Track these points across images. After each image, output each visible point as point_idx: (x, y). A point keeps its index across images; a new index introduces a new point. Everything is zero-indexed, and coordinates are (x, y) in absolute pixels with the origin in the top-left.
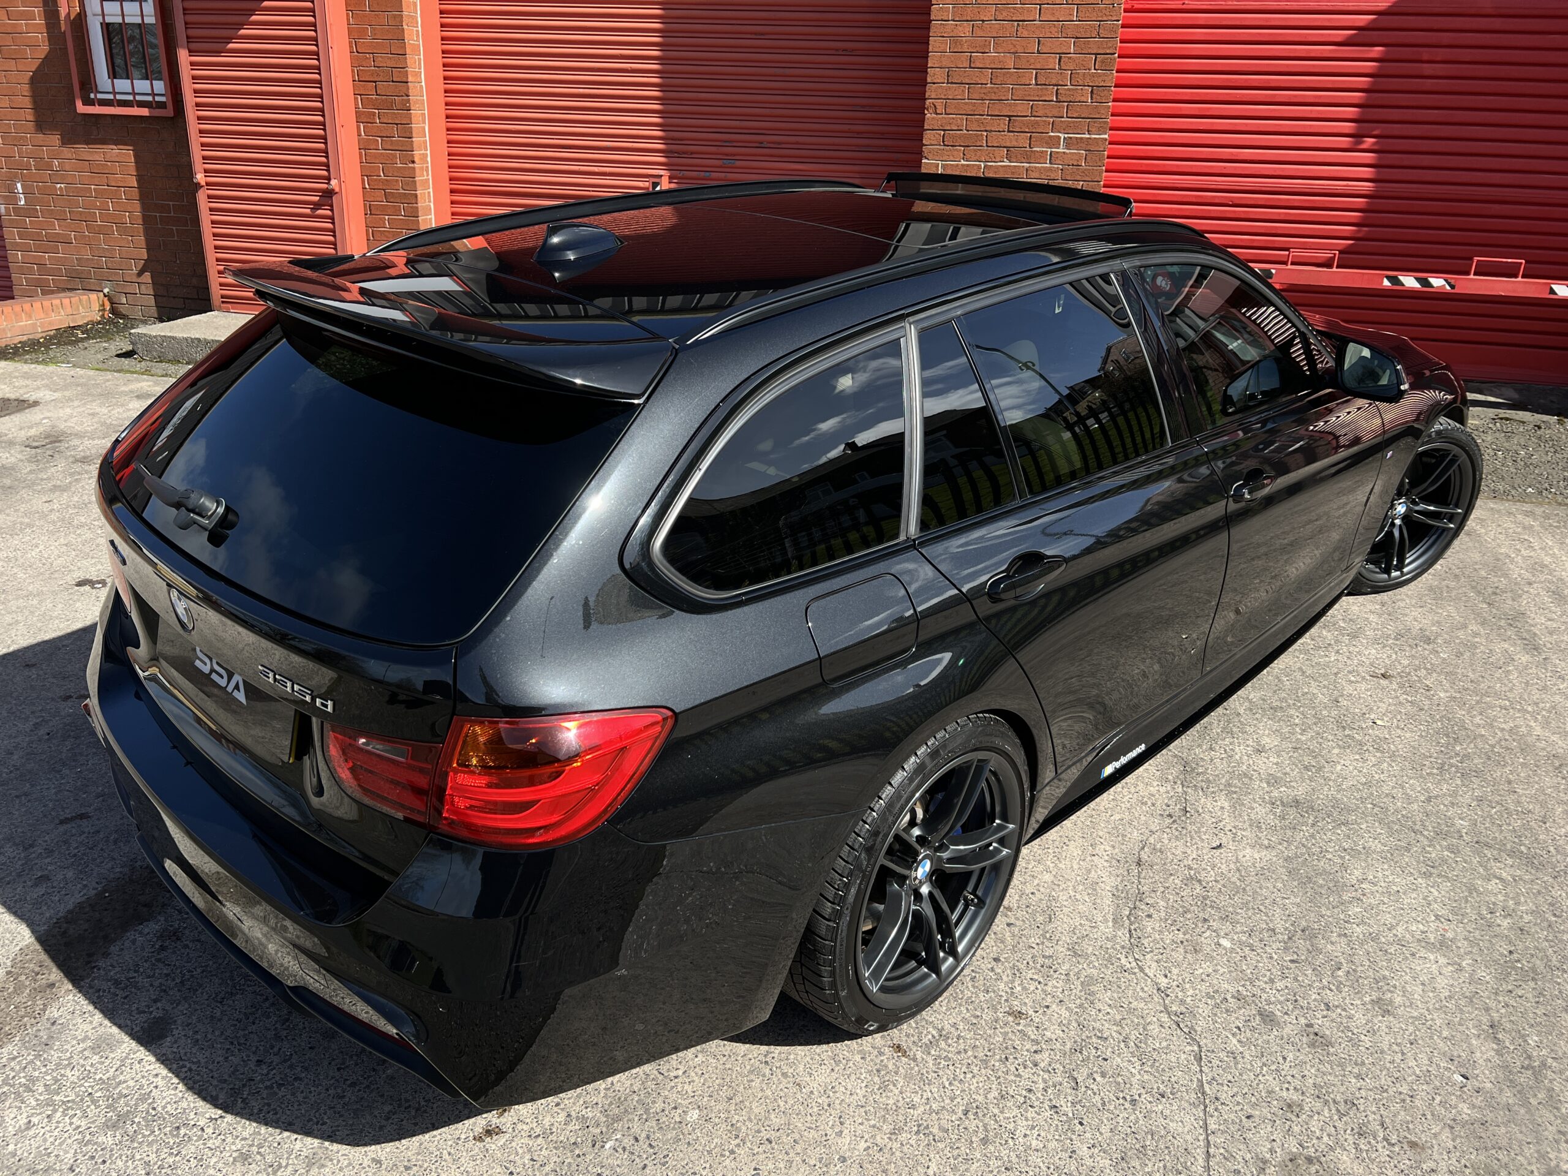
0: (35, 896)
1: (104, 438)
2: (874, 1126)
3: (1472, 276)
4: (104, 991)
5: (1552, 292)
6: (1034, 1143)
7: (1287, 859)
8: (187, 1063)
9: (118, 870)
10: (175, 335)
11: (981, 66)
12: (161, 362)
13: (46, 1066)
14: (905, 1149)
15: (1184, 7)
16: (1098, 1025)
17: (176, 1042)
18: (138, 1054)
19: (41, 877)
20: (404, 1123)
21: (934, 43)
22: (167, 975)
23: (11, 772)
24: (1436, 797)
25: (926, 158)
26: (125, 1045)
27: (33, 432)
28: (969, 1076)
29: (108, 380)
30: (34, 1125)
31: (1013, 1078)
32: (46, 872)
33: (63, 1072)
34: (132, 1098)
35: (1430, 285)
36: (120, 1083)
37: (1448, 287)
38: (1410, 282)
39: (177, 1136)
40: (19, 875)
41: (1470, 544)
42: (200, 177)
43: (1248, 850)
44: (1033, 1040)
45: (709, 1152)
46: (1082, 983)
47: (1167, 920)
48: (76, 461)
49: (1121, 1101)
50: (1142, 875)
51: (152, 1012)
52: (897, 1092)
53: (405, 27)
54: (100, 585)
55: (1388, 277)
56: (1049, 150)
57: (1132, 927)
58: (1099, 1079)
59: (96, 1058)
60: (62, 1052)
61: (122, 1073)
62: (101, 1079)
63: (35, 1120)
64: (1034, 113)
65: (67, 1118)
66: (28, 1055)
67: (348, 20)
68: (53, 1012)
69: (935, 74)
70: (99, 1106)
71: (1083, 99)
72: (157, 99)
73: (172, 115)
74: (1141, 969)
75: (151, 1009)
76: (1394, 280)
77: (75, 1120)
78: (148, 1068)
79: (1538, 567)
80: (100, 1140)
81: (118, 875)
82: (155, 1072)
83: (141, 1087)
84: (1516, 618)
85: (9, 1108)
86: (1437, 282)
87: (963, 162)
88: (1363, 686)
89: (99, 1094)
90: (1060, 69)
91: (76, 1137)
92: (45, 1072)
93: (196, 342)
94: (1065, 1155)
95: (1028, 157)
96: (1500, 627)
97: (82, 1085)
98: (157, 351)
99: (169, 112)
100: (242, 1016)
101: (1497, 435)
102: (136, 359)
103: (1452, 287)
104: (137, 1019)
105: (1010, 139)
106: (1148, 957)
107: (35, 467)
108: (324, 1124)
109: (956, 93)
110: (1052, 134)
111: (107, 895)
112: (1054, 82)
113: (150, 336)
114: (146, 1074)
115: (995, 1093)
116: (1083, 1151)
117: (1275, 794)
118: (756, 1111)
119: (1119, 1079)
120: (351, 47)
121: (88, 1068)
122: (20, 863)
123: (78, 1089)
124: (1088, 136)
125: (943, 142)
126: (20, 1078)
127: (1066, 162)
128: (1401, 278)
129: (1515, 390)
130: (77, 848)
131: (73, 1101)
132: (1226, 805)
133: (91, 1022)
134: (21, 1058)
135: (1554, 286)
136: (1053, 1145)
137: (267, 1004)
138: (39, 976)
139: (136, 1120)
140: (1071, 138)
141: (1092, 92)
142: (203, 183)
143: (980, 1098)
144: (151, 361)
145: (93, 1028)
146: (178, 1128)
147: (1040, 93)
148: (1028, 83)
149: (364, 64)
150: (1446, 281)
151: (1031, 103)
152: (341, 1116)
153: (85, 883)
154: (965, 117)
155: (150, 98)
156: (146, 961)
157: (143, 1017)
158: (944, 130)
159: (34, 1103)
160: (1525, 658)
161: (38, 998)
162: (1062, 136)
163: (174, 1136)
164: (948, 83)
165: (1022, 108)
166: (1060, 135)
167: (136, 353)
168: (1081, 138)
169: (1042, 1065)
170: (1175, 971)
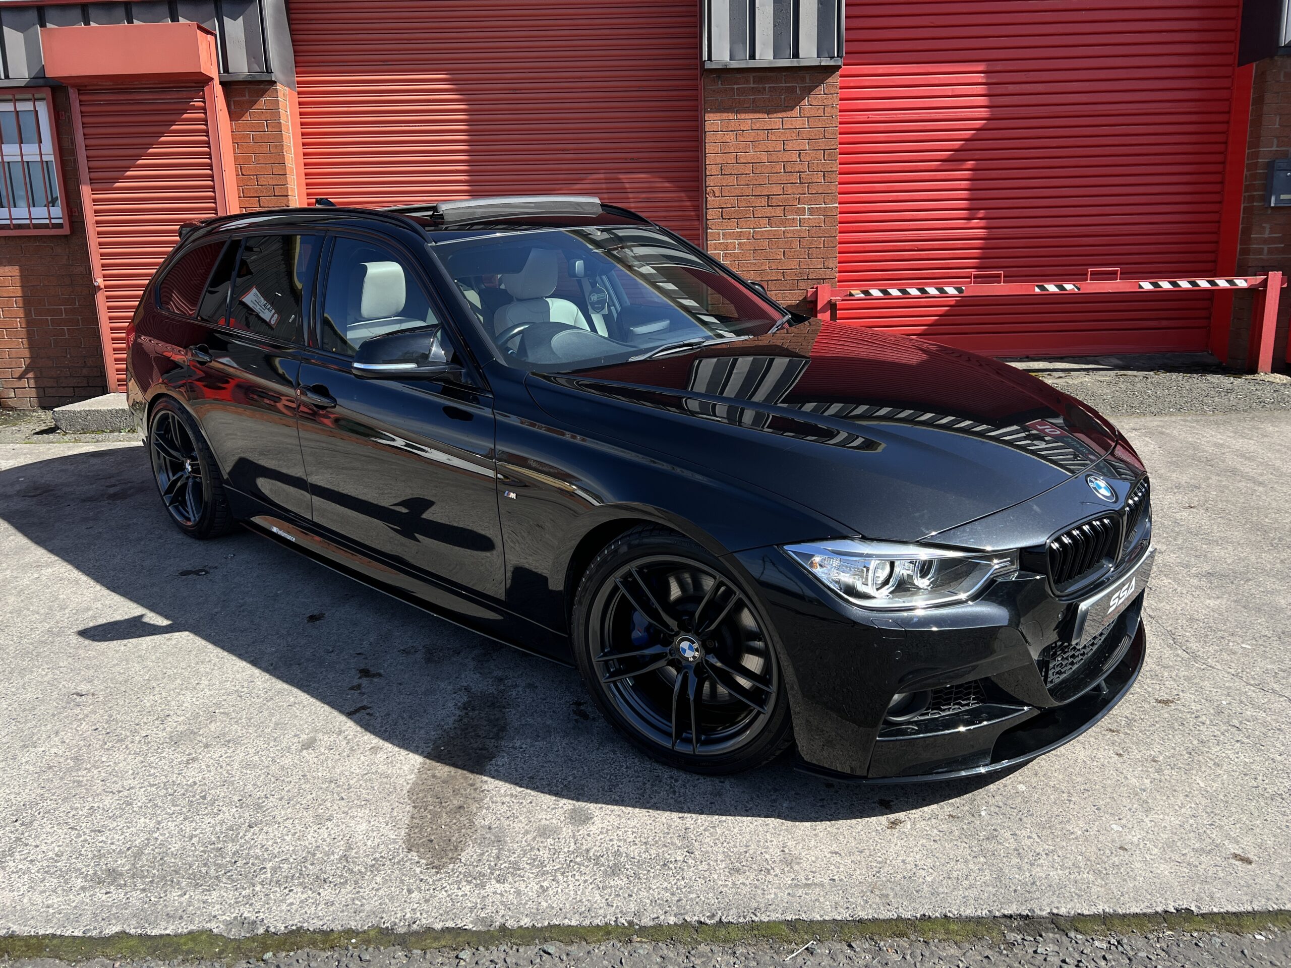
0: (382, 759)
1: (91, 484)
2: (1142, 771)
3: (1089, 281)
4: (508, 803)
5: (1140, 287)
6: (1247, 760)
7: (1235, 601)
8: (626, 829)
9: (433, 733)
10: (99, 409)
11: (745, 161)
12: (85, 433)
13: (514, 853)
14: (1174, 777)
15: (869, 119)
16: (1217, 698)
17: (603, 819)
18: (581, 832)
19: (372, 748)
20: (828, 829)
21: (709, 148)
22: (549, 785)
23: (267, 692)
24: (1285, 559)
25: (710, 229)
26: (564, 829)
27: (17, 487)
28: (1170, 736)
29: (49, 449)
30: (547, 888)
31: (1197, 732)
32: (372, 745)
33: (533, 853)
34: (608, 856)
35: (1065, 289)
36: (588, 851)
37: (1076, 290)
38: (1052, 288)
39: (669, 869)
40: (352, 749)
41: (1168, 438)
42: (100, 282)
43: (1208, 601)
44: (1188, 712)
45: (1055, 803)
46: (1185, 680)
47: (1200, 642)
48: (84, 501)
49: (1272, 731)
50: (1160, 622)
51: (562, 807)
52: (1136, 751)
53: (285, 153)
54: (203, 573)
55: (1037, 286)
56: (798, 217)
57: (1184, 648)
58: (1248, 723)
59: (550, 841)
60: (517, 842)
61: (582, 844)
62: (569, 851)
63: (545, 884)
64: (785, 193)
65: (570, 878)
66: (492, 850)
67: (234, 150)
68: (479, 822)
69: (712, 169)
70: (587, 866)
71: (818, 181)
72: (53, 221)
73: (68, 233)
74: (1213, 668)
75: (560, 806)
76: (1042, 288)
77: (577, 877)
78: (599, 838)
79: (1216, 445)
80: (612, 883)
81: (436, 736)
82: (608, 838)
83: (608, 849)
84: (1234, 471)
85: (515, 882)
86: (1069, 287)
87: (737, 230)
88: (1184, 514)
89: (578, 860)
90: (800, 161)
91: (591, 887)
92: (518, 856)
93: (120, 412)
94: (1271, 762)
95: (784, 223)
96: (1230, 476)
97: (558, 858)
98: (80, 424)
99: (66, 231)
100: (638, 796)
101: (1125, 383)
102: (59, 433)
103: (1079, 289)
104: (555, 813)
105: (770, 212)
106: (1209, 660)
107: (48, 508)
108: (771, 841)
109: (729, 181)
110: (799, 206)
111: (442, 748)
112: (797, 170)
113: (74, 412)
114: (602, 841)
115: (1195, 742)
116: (1279, 758)
117: (1192, 571)
118: (1061, 777)
119: (1260, 721)
120: (237, 171)
121: (551, 847)
122: (344, 743)
123: (558, 860)
124: (824, 206)
125: (722, 216)
126: (501, 864)
127: (811, 225)
128: (1046, 286)
129: (1118, 359)
130: (381, 727)
131: (562, 868)
132: (1170, 581)
133: (521, 821)
134: (487, 853)
135: (1141, 283)
136: (1257, 759)
137: (648, 786)
138: (444, 804)
139: (627, 866)
140: (812, 208)
141: (824, 175)
142: (102, 286)
143: (1190, 745)
144: (75, 434)
145: (526, 825)
146: (665, 865)
147: (788, 178)
148: (778, 172)
149: (248, 183)
150: (1074, 285)
151: (783, 185)
152: (779, 835)
153: (415, 745)
154: (736, 198)
155: (47, 221)
156: (521, 780)
157: (561, 811)
158: (722, 208)
159: (531, 876)
160: (1261, 489)
161: (458, 816)
162: (806, 207)
163: (667, 870)
164: (722, 175)
165: (777, 190)
167: (59, 429)
168: (820, 208)
169: (1208, 722)
170: (1233, 665)
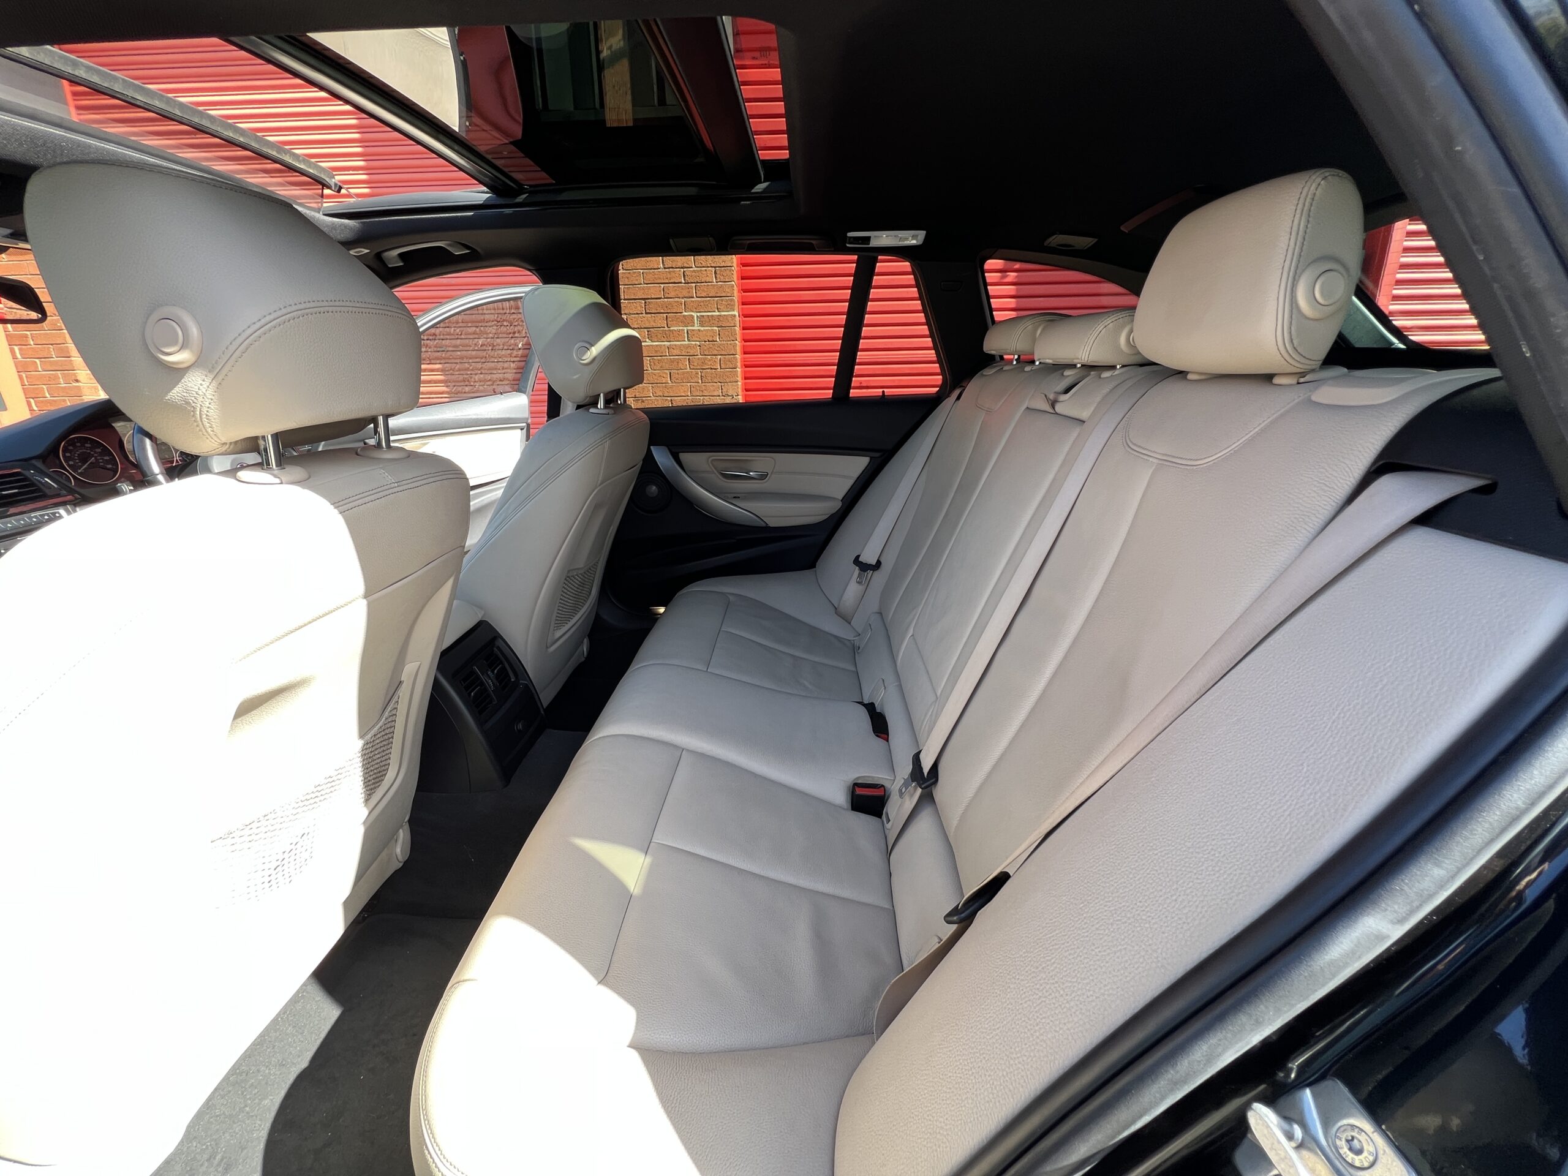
56: (685, 328)
64: (666, 295)
95: (668, 336)
110: (686, 314)
124: (718, 314)
127: (702, 339)
140: (703, 316)
141: (715, 272)
148: (656, 267)
151: (662, 286)
165: (655, 291)
166: (693, 314)
168: (712, 316)
